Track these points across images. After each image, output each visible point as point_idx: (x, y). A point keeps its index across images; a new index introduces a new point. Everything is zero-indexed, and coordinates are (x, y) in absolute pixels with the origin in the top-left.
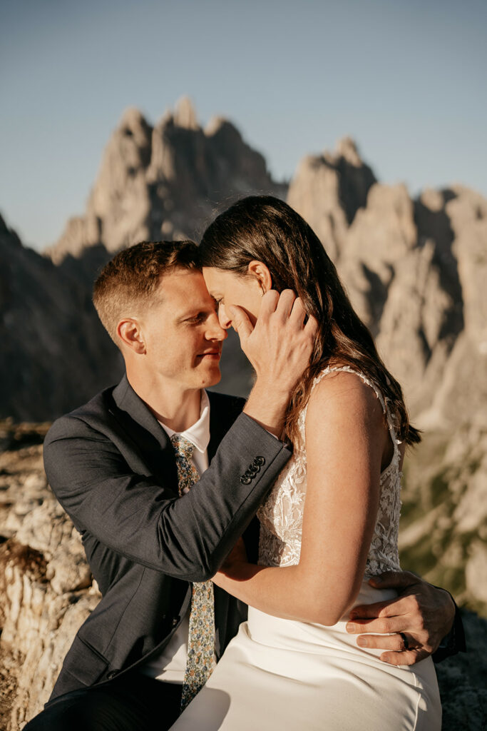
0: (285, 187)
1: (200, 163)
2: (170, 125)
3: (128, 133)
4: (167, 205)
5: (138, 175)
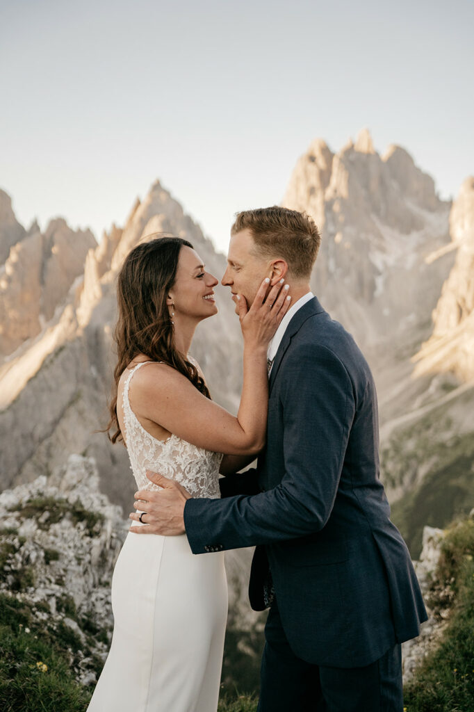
0: (450, 204)
1: (374, 185)
2: (350, 150)
3: (312, 159)
4: (341, 218)
5: (319, 193)
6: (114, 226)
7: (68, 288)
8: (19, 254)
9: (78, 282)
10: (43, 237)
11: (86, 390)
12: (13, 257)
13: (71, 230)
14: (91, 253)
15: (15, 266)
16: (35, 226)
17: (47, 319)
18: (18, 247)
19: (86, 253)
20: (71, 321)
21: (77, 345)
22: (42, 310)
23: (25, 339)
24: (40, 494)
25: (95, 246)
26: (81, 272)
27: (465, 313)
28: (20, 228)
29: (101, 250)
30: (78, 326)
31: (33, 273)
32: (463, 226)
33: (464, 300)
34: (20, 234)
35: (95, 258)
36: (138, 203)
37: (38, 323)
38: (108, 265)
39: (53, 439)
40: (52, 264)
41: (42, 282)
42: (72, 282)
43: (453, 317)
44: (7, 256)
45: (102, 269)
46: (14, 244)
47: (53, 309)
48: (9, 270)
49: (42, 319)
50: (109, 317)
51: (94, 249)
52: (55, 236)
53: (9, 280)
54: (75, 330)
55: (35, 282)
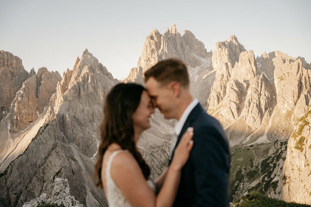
0: (211, 53)
2: (168, 33)
3: (152, 38)
5: (156, 52)
6: (68, 69)
7: (49, 99)
8: (26, 85)
9: (53, 95)
10: (37, 76)
11: (59, 143)
12: (24, 86)
13: (49, 72)
14: (58, 82)
15: (24, 90)
16: (33, 71)
17: (40, 113)
18: (26, 82)
19: (57, 83)
20: (51, 112)
21: (54, 123)
22: (38, 109)
23: (31, 122)
24: (43, 203)
25: (61, 79)
26: (55, 91)
27: (220, 100)
28: (26, 72)
29: (63, 81)
30: (54, 115)
31: (33, 92)
32: (217, 63)
33: (220, 94)
34: (27, 75)
35: (60, 84)
36: (78, 60)
37: (36, 115)
38: (67, 87)
39: (45, 166)
40: (40, 88)
41: (37, 97)
42: (51, 96)
43: (216, 101)
44: (21, 86)
45: (64, 89)
46: (24, 81)
47: (44, 108)
48: (22, 92)
49: (38, 112)
50: (68, 110)
51: (60, 81)
52: (42, 76)
53: (22, 96)
54: (53, 116)
55: (34, 96)
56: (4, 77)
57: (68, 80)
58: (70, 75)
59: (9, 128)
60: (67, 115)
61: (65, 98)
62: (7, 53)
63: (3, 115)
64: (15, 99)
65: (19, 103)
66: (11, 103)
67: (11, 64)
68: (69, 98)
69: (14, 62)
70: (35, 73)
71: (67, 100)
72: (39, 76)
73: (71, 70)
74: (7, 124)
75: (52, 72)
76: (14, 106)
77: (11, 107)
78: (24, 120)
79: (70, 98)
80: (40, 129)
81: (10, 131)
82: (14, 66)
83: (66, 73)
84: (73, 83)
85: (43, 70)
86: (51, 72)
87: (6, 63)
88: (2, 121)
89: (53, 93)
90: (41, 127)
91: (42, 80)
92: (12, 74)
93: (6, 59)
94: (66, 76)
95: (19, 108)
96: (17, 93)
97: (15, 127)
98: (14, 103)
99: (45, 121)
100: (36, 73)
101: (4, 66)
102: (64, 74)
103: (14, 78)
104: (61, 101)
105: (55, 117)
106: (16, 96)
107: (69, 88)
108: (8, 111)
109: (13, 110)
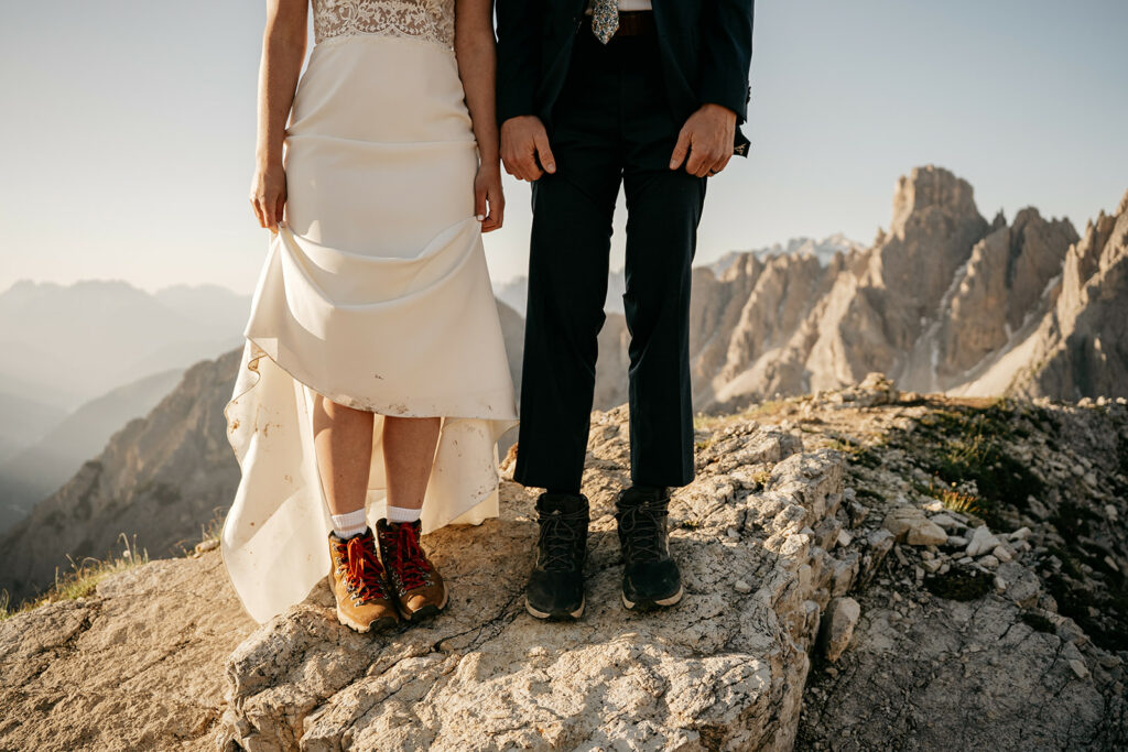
6: (1102, 213)
7: (1041, 292)
8: (983, 252)
9: (1053, 282)
10: (1011, 229)
12: (976, 256)
13: (1044, 221)
14: (1072, 247)
15: (978, 266)
16: (1000, 218)
17: (1014, 329)
18: (982, 244)
19: (1067, 249)
20: (1051, 332)
22: (1009, 317)
23: (988, 351)
25: (1076, 240)
26: (1059, 272)
28: (982, 221)
29: (1084, 244)
30: (1059, 337)
31: (998, 275)
34: (981, 229)
35: (1077, 254)
37: (1004, 333)
38: (1094, 262)
40: (1019, 263)
41: (1009, 284)
42: (1046, 284)
44: (969, 256)
45: (1087, 268)
46: (977, 242)
47: (1023, 315)
48: (971, 271)
49: (1007, 328)
50: (1099, 328)
51: (1076, 244)
52: (1027, 229)
53: (971, 283)
54: (1057, 342)
55: (1001, 284)
56: (929, 231)
57: (1100, 241)
58: (1108, 226)
59: (934, 360)
60: (1098, 344)
61: (1094, 293)
62: (941, 171)
63: (921, 328)
64: (952, 288)
65: (964, 299)
66: (940, 299)
67: (950, 198)
68: (1104, 294)
69: (956, 192)
70: (1004, 222)
71: (1099, 299)
72: (1016, 230)
73: (1111, 217)
74: (929, 352)
75: (1054, 220)
76: (949, 306)
77: (941, 310)
78: (971, 344)
79: (1108, 295)
80: (1018, 373)
81: (938, 369)
82: (955, 202)
83: (1094, 222)
84: (1117, 252)
85: (1029, 215)
86: (1049, 220)
87: (936, 197)
88: (918, 342)
89: (1052, 276)
90: (1020, 369)
91: (1023, 241)
92: (949, 222)
93: (937, 186)
94: (1095, 230)
95: (962, 314)
96: (958, 272)
97: (948, 360)
98: (950, 298)
99: (1035, 352)
100: (1010, 222)
101: (931, 202)
102: (1090, 224)
103: (953, 235)
104: (1082, 303)
105: (1062, 345)
106: (956, 280)
107: (1104, 266)
108: (934, 317)
109: (946, 318)
